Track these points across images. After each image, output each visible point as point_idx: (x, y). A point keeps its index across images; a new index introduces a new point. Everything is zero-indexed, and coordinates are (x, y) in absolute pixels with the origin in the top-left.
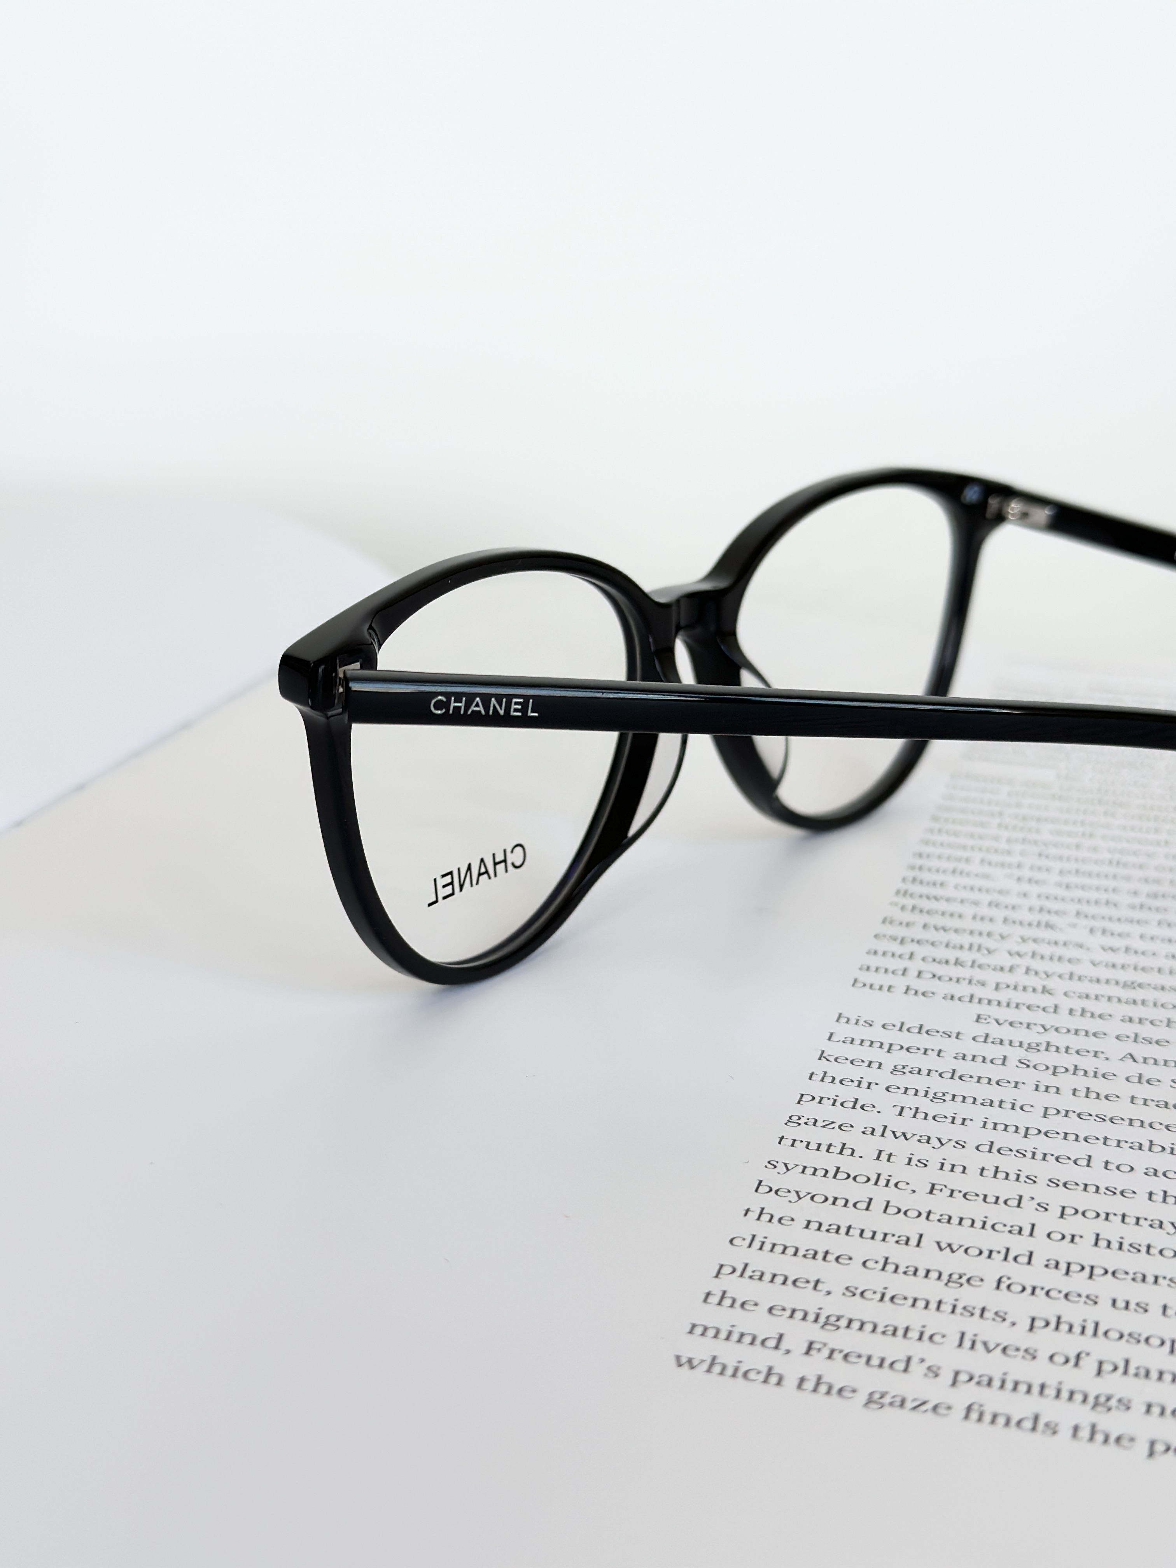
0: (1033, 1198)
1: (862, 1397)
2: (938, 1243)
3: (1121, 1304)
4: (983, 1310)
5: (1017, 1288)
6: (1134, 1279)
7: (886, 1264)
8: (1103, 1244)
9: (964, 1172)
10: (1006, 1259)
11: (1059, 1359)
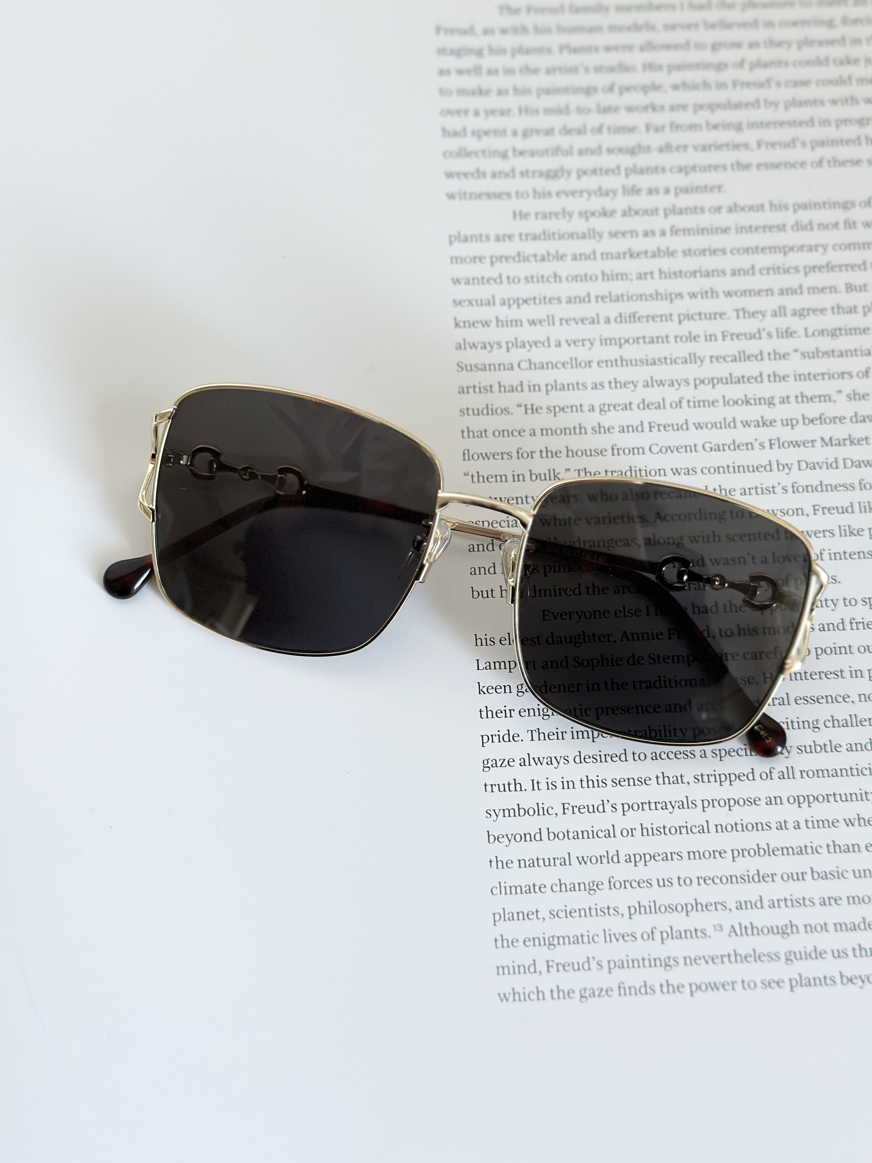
0: (608, 801)
1: (577, 995)
2: (578, 858)
3: (661, 884)
4: (608, 908)
5: (618, 885)
6: (663, 860)
7: (561, 885)
8: (645, 831)
9: (574, 788)
10: (608, 862)
11: (645, 936)
